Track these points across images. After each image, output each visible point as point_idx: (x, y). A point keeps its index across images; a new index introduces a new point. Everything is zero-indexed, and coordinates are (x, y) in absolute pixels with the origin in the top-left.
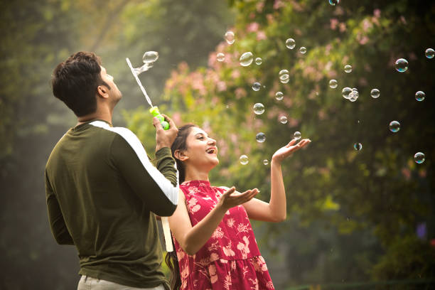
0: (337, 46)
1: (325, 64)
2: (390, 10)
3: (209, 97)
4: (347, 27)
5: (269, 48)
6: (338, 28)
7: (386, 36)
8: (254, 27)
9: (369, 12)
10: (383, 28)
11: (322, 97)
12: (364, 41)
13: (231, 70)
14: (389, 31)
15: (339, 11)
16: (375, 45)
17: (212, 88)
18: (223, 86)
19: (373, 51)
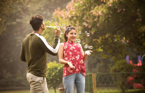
0: (103, 6)
1: (99, 11)
3: (66, 19)
4: (106, 1)
5: (84, 6)
6: (103, 1)
7: (117, 4)
10: (116, 2)
11: (98, 20)
12: (110, 5)
13: (72, 12)
14: (117, 2)
16: (114, 6)
17: (67, 16)
18: (70, 16)
19: (113, 8)
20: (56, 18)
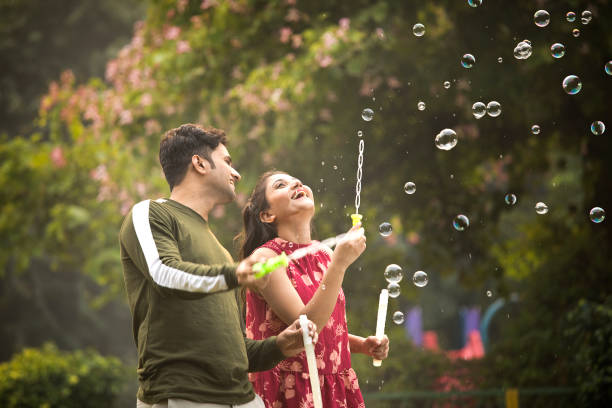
0: (289, 66)
1: (272, 91)
2: (363, 17)
3: (107, 129)
4: (304, 40)
5: (195, 64)
6: (291, 42)
7: (357, 54)
8: (174, 33)
9: (334, 21)
10: (352, 44)
11: (268, 137)
12: (326, 62)
13: (140, 93)
14: (361, 47)
15: (293, 15)
16: (343, 66)
17: (112, 116)
18: (127, 117)
19: (338, 74)
20: (54, 126)
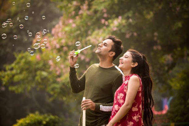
0: (104, 30)
2: (126, 15)
3: (52, 50)
4: (108, 23)
7: (124, 26)
8: (71, 21)
9: (117, 17)
10: (122, 23)
12: (115, 29)
13: (61, 39)
14: (125, 24)
15: (105, 15)
16: (120, 30)
17: (54, 46)
18: (58, 46)
